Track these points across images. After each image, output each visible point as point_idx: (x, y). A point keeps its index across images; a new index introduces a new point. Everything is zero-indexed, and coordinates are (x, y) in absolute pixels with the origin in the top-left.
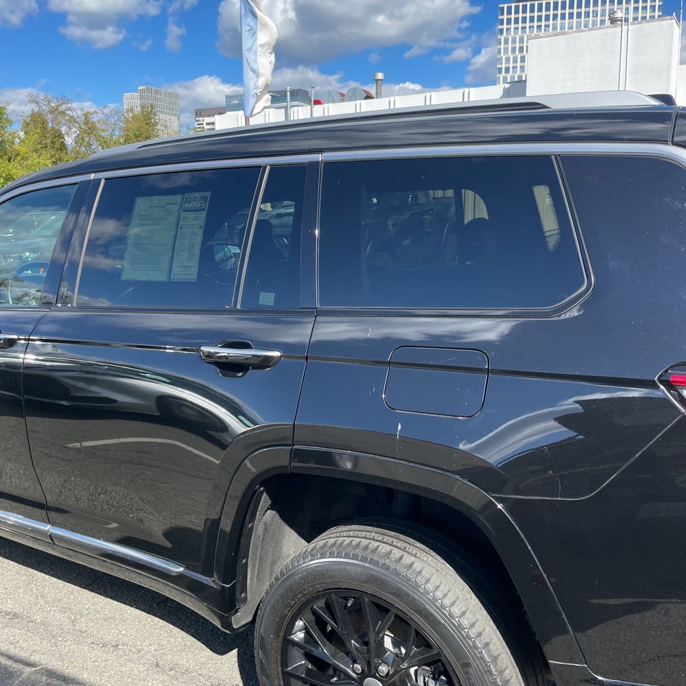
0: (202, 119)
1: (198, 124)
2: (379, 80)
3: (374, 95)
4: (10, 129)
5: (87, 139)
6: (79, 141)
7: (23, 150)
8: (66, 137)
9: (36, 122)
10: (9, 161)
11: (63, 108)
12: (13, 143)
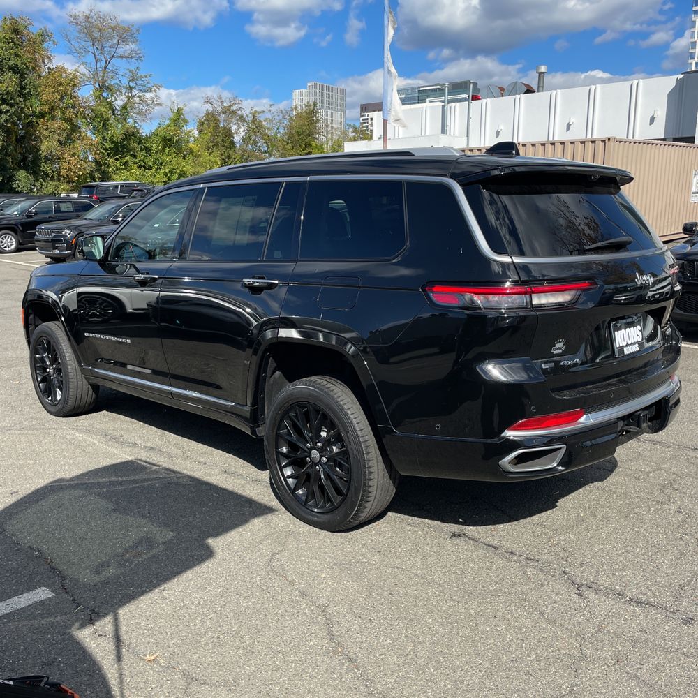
0: (366, 114)
1: (363, 120)
2: (542, 73)
3: (536, 88)
4: (187, 129)
5: (253, 138)
6: (246, 140)
7: (196, 148)
8: (235, 136)
9: (210, 122)
10: (184, 158)
11: (234, 108)
12: (188, 142)
